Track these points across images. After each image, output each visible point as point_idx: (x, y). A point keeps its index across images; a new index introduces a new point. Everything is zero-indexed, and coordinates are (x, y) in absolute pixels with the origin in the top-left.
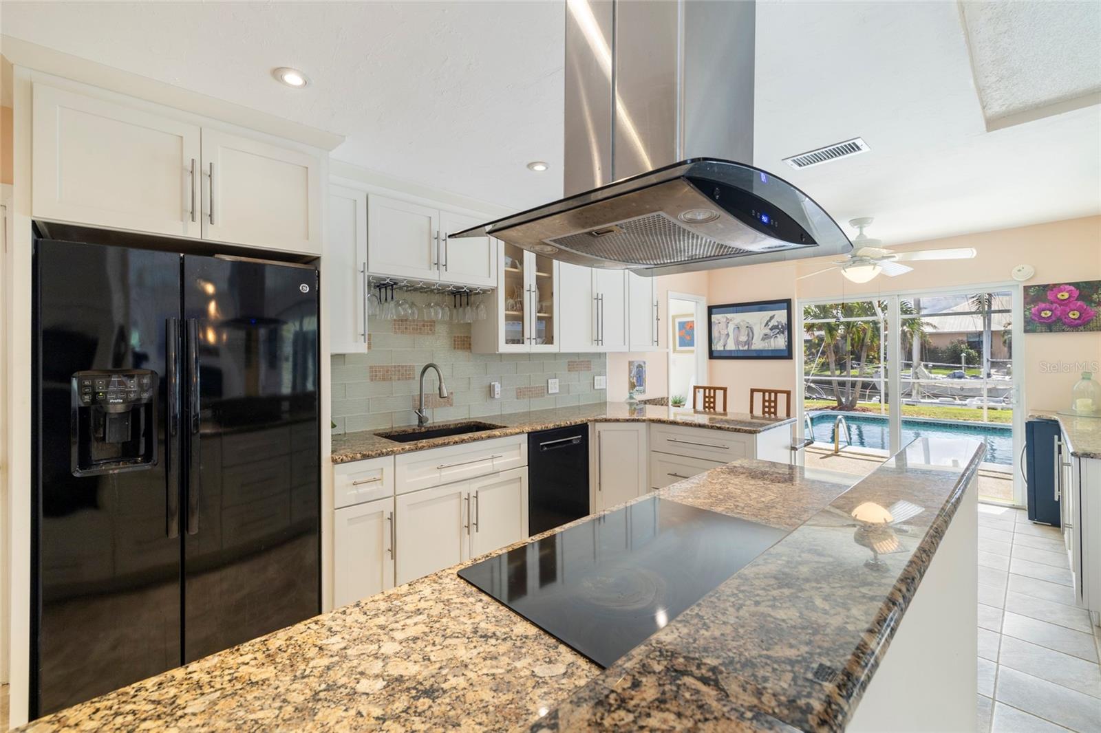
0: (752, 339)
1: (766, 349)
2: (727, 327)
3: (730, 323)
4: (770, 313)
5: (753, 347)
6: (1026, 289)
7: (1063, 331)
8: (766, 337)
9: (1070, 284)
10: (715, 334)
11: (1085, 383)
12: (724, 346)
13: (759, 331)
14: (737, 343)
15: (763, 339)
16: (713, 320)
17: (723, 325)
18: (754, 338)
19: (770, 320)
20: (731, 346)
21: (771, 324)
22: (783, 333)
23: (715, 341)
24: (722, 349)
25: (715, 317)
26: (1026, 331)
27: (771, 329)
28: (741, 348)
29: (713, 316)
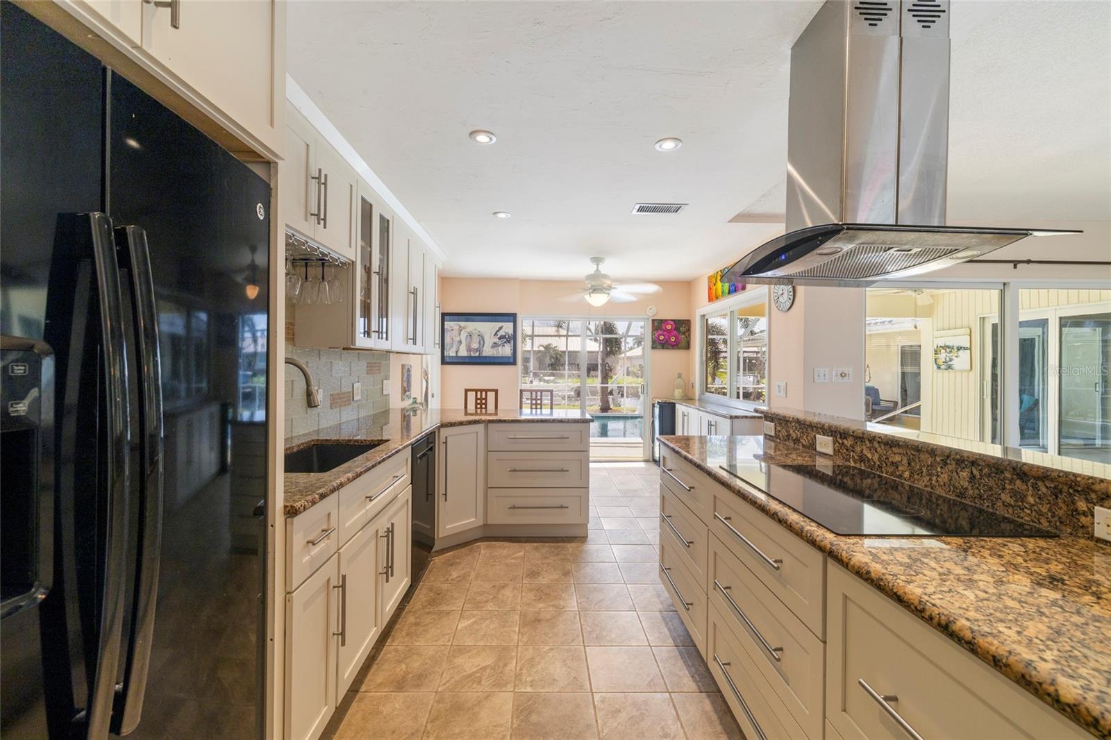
0: (483, 346)
1: (495, 356)
2: (460, 334)
3: (463, 331)
4: (499, 324)
5: (484, 354)
6: (653, 321)
7: (668, 348)
8: (495, 345)
9: (672, 320)
10: (448, 340)
11: (679, 379)
12: (457, 352)
13: (489, 340)
14: (469, 349)
15: (493, 347)
16: (446, 327)
17: (456, 332)
18: (485, 346)
19: (498, 331)
20: (463, 353)
21: (500, 334)
22: (509, 342)
23: (447, 347)
24: (454, 355)
25: (448, 325)
26: (653, 348)
27: (500, 339)
28: (473, 355)
29: (446, 323)
